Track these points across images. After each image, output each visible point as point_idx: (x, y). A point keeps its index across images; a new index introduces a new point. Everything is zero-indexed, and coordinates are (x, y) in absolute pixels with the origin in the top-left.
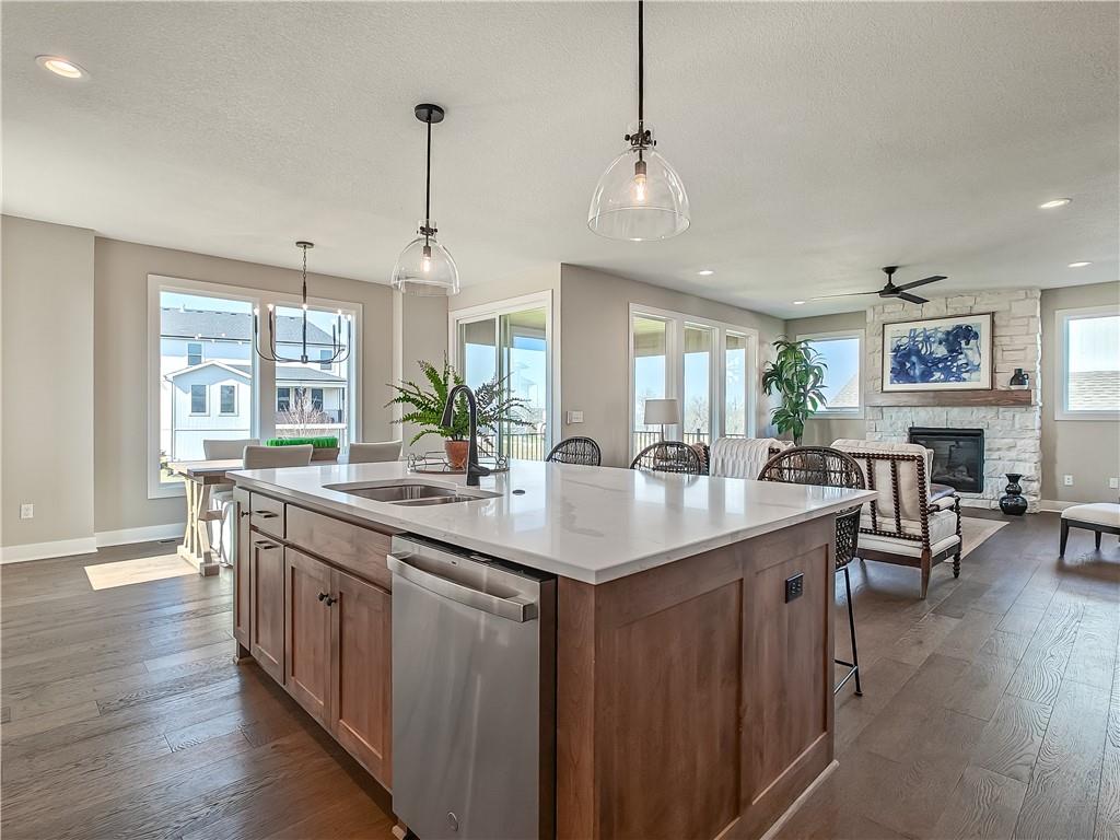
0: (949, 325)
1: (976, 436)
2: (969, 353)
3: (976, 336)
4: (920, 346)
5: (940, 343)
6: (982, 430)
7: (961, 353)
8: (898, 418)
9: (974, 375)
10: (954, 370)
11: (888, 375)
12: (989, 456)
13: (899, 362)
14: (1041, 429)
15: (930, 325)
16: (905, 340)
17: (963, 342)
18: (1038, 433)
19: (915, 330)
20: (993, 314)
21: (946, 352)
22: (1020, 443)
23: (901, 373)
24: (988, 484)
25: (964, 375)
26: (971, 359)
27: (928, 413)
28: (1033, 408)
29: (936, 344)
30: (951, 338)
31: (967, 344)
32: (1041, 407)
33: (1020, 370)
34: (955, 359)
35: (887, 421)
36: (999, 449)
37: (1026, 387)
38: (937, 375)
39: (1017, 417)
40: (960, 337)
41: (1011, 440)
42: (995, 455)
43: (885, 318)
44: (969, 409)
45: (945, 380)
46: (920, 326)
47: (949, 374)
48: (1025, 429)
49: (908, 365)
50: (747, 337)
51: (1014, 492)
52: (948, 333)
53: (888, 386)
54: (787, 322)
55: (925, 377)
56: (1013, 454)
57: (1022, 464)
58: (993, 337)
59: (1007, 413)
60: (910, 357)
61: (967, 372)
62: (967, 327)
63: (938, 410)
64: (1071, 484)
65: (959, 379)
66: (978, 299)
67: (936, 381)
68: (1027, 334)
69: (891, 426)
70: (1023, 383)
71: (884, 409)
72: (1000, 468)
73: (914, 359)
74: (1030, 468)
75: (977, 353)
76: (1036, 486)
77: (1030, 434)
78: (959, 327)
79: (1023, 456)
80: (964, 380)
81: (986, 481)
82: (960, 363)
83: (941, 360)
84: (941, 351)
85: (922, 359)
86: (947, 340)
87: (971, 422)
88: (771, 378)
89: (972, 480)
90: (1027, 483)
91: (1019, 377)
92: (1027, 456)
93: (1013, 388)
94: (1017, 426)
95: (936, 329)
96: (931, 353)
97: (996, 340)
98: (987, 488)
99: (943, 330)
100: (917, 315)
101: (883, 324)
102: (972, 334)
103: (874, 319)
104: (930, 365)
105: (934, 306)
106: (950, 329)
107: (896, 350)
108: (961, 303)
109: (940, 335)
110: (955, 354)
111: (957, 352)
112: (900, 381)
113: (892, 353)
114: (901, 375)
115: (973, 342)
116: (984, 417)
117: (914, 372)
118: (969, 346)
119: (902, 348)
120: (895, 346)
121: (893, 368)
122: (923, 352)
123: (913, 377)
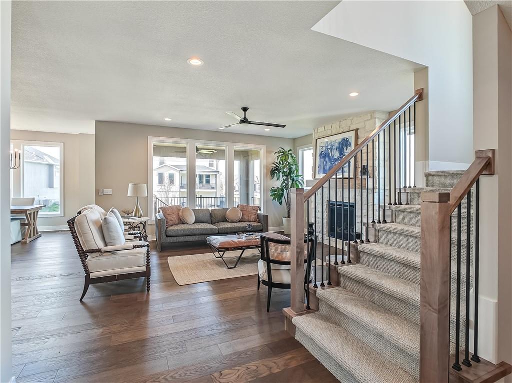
0: (339, 138)
1: (352, 207)
3: (350, 145)
4: (329, 151)
5: (337, 150)
6: (354, 203)
7: (344, 155)
11: (317, 169)
13: (321, 161)
15: (333, 139)
16: (324, 148)
17: (345, 148)
19: (328, 142)
20: (357, 130)
21: (339, 155)
27: (333, 192)
29: (335, 150)
33: (365, 166)
35: (319, 195)
40: (345, 143)
42: (359, 220)
43: (318, 135)
46: (329, 140)
49: (325, 163)
50: (260, 149)
52: (339, 143)
53: (318, 176)
54: (294, 140)
59: (364, 194)
60: (325, 158)
61: (345, 167)
62: (347, 139)
69: (320, 199)
73: (327, 159)
78: (343, 139)
80: (345, 172)
83: (336, 160)
84: (337, 154)
85: (329, 158)
86: (339, 147)
89: (352, 233)
91: (364, 170)
95: (335, 141)
96: (333, 156)
99: (337, 141)
100: (329, 133)
101: (316, 140)
102: (349, 143)
103: (314, 137)
104: (332, 163)
105: (335, 128)
106: (340, 141)
107: (321, 155)
108: (345, 125)
109: (337, 145)
110: (342, 156)
111: (342, 154)
112: (321, 173)
113: (319, 156)
114: (322, 169)
115: (348, 148)
116: (354, 195)
117: (327, 167)
118: (347, 151)
119: (323, 153)
120: (320, 152)
121: (319, 165)
122: (330, 155)
123: (326, 170)
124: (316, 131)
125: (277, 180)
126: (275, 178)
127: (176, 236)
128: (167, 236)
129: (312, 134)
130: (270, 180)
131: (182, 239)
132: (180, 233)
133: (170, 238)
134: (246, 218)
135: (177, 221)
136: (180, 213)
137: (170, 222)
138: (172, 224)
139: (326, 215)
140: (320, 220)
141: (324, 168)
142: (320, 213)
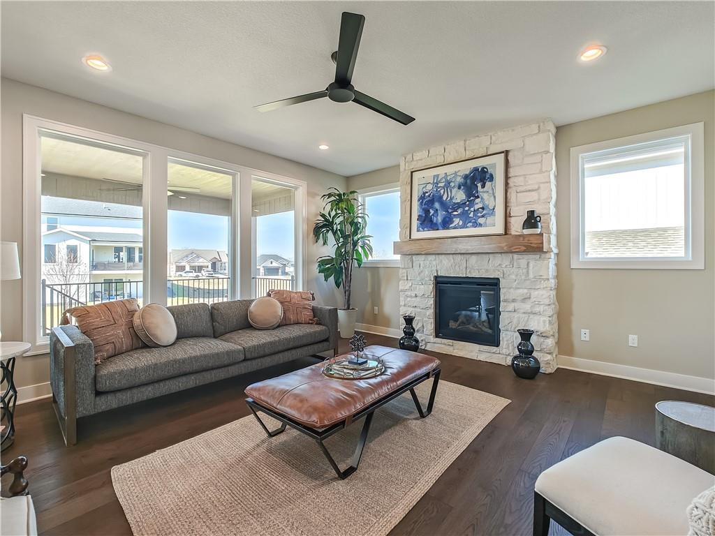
0: (466, 168)
1: (493, 286)
2: (485, 196)
3: (491, 178)
4: (442, 192)
5: (459, 188)
6: (498, 279)
7: (478, 197)
8: (425, 267)
9: (489, 220)
10: (471, 215)
11: (415, 223)
12: (505, 307)
13: (423, 209)
14: (557, 277)
15: (451, 169)
16: (430, 187)
17: (479, 185)
18: (553, 282)
19: (438, 176)
20: (507, 153)
21: (464, 197)
22: (535, 294)
25: (481, 221)
26: (487, 203)
27: (450, 261)
28: (547, 255)
29: (456, 189)
30: (468, 181)
31: (483, 186)
32: (557, 254)
33: (532, 212)
34: (472, 203)
35: (416, 268)
36: (514, 301)
37: (538, 231)
38: (457, 221)
39: (531, 265)
40: (480, 177)
41: (526, 291)
42: (511, 307)
43: (414, 166)
44: (485, 256)
45: (464, 226)
46: (441, 171)
47: (467, 220)
48: (539, 278)
49: (432, 212)
50: (296, 188)
51: (526, 351)
52: (466, 177)
53: (416, 235)
54: (348, 179)
55: (446, 224)
56: (527, 306)
57: (536, 317)
58: (507, 177)
59: (522, 260)
60: (433, 204)
61: (483, 216)
62: (484, 168)
63: (459, 258)
64: (587, 339)
65: (476, 225)
66: (494, 139)
67: (455, 228)
68: (541, 172)
69: (419, 274)
70: (535, 226)
71: (414, 257)
72: (515, 321)
73: (437, 205)
74: (544, 322)
75: (492, 195)
76: (550, 342)
77: (544, 284)
78: (476, 169)
79: (537, 309)
80: (480, 225)
81: (502, 335)
82: (477, 207)
83: (459, 205)
84: (460, 196)
85: (443, 204)
86: (465, 184)
87: (487, 271)
88: (321, 228)
89: (490, 331)
90: (542, 339)
91: (532, 220)
92: (541, 308)
93: (527, 232)
94: (531, 276)
95: (455, 173)
96: (451, 199)
97: (510, 181)
98: (503, 343)
99: (461, 174)
100: (440, 160)
101: (412, 172)
102: (488, 176)
103: (405, 168)
104: (450, 211)
105: (454, 150)
106: (468, 173)
107: (422, 198)
108: (478, 145)
109: (459, 180)
110: (472, 198)
111: (474, 196)
112: (425, 229)
113: (419, 200)
114: (426, 222)
115: (488, 184)
116: (500, 265)
117: (437, 219)
118: (485, 189)
119: (427, 194)
120: (421, 193)
121: (419, 216)
122: (444, 198)
123: (436, 224)
124: (409, 157)
125: (324, 244)
126: (321, 241)
127: (130, 388)
128: (98, 393)
129: (399, 165)
130: (314, 244)
131: (148, 393)
132: (143, 378)
133: (110, 397)
134: (292, 317)
135: (126, 342)
136: (137, 321)
137: (108, 347)
138: (111, 352)
139: (432, 301)
140: (419, 310)
141: (431, 221)
142: (418, 299)
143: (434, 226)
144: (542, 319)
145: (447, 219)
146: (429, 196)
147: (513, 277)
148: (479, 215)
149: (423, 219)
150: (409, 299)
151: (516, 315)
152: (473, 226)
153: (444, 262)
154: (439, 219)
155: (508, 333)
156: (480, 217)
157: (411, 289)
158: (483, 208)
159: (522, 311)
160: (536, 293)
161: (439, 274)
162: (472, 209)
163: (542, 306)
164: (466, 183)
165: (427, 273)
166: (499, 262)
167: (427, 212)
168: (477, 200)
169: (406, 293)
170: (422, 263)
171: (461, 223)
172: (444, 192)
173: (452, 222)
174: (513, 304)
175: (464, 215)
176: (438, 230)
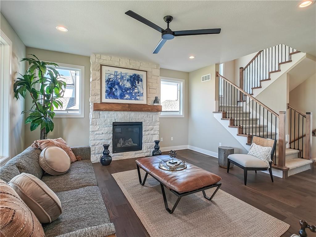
0: (131, 73)
1: (139, 125)
2: (139, 87)
3: (141, 81)
4: (119, 80)
5: (128, 81)
6: (142, 122)
7: (136, 87)
8: (108, 118)
9: (141, 98)
10: (134, 94)
11: (104, 94)
12: (145, 133)
13: (109, 87)
15: (124, 71)
16: (112, 76)
17: (137, 82)
18: (159, 123)
19: (117, 72)
20: (147, 72)
21: (130, 86)
23: (110, 94)
24: (144, 146)
25: (138, 97)
26: (140, 90)
27: (122, 115)
29: (126, 81)
30: (132, 79)
31: (138, 83)
33: (157, 97)
34: (133, 89)
35: (102, 119)
36: (148, 130)
38: (127, 96)
39: (154, 117)
40: (135, 79)
41: (152, 126)
42: (147, 133)
43: (102, 62)
44: (138, 113)
45: (131, 99)
46: (119, 70)
47: (132, 97)
48: (156, 121)
49: (114, 90)
51: (157, 148)
52: (131, 77)
53: (104, 100)
55: (122, 97)
56: (152, 132)
57: (155, 136)
58: (147, 82)
59: (151, 115)
60: (114, 86)
61: (138, 96)
62: (138, 75)
63: (126, 113)
64: (162, 141)
65: (136, 99)
66: (142, 64)
67: (126, 99)
68: (157, 83)
69: (104, 121)
71: (101, 112)
72: (148, 138)
73: (116, 87)
75: (141, 87)
78: (135, 75)
79: (155, 133)
80: (138, 99)
82: (136, 91)
83: (128, 89)
84: (128, 85)
85: (120, 87)
87: (138, 119)
89: (137, 145)
91: (157, 100)
93: (155, 104)
94: (153, 121)
95: (126, 73)
96: (124, 85)
98: (144, 148)
99: (129, 74)
101: (101, 65)
102: (140, 79)
103: (95, 61)
104: (124, 91)
105: (125, 62)
106: (132, 75)
107: (108, 81)
108: (135, 64)
109: (128, 77)
110: (134, 87)
111: (134, 86)
112: (111, 98)
113: (106, 82)
114: (111, 94)
115: (140, 82)
116: (143, 116)
117: (117, 93)
118: (139, 84)
119: (111, 80)
120: (107, 78)
121: (106, 90)
122: (121, 84)
123: (116, 96)
124: (98, 56)
139: (112, 135)
140: (104, 141)
141: (114, 94)
142: (103, 135)
143: (115, 97)
144: (157, 136)
145: (122, 95)
146: (112, 81)
147: (148, 121)
148: (137, 95)
149: (109, 92)
150: (97, 136)
151: (149, 136)
152: (135, 100)
153: (119, 115)
154: (118, 93)
155: (145, 143)
156: (137, 96)
157: (98, 130)
158: (138, 92)
159: (151, 134)
160: (155, 126)
161: (116, 121)
162: (134, 92)
163: (157, 131)
164: (131, 80)
165: (109, 121)
166: (143, 115)
167: (111, 88)
168: (136, 88)
169: (95, 133)
170: (106, 115)
171: (129, 97)
172: (120, 81)
173: (125, 96)
174: (147, 132)
175: (130, 94)
176: (118, 99)
